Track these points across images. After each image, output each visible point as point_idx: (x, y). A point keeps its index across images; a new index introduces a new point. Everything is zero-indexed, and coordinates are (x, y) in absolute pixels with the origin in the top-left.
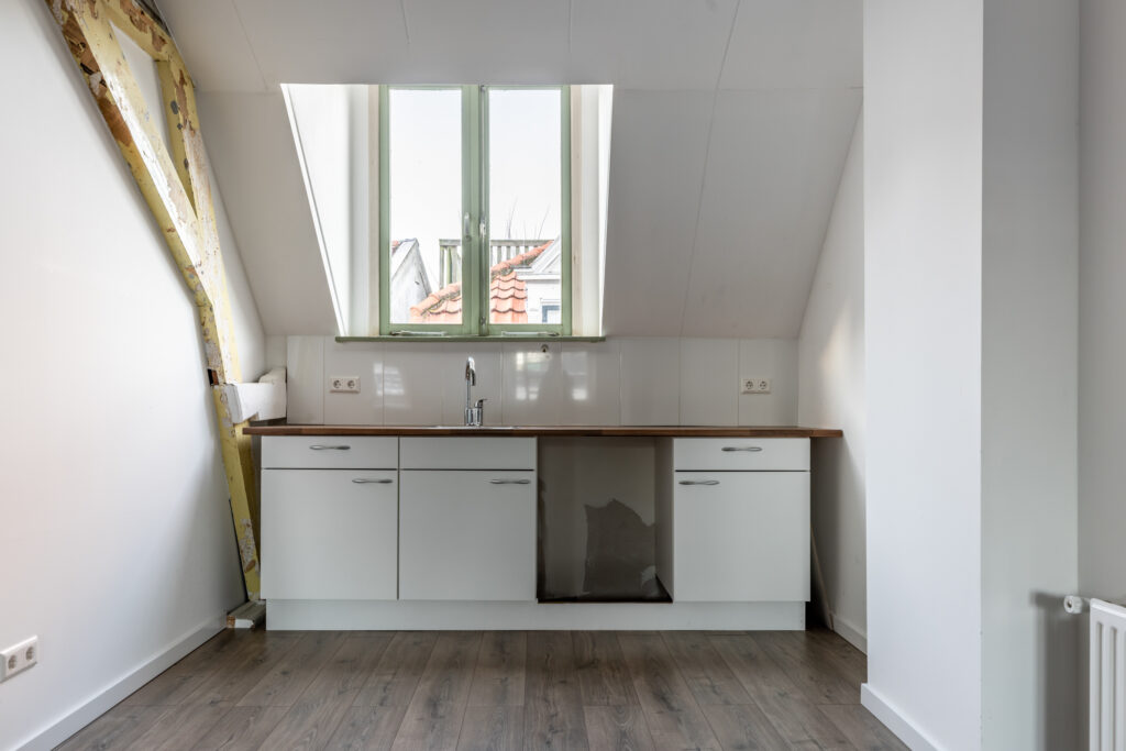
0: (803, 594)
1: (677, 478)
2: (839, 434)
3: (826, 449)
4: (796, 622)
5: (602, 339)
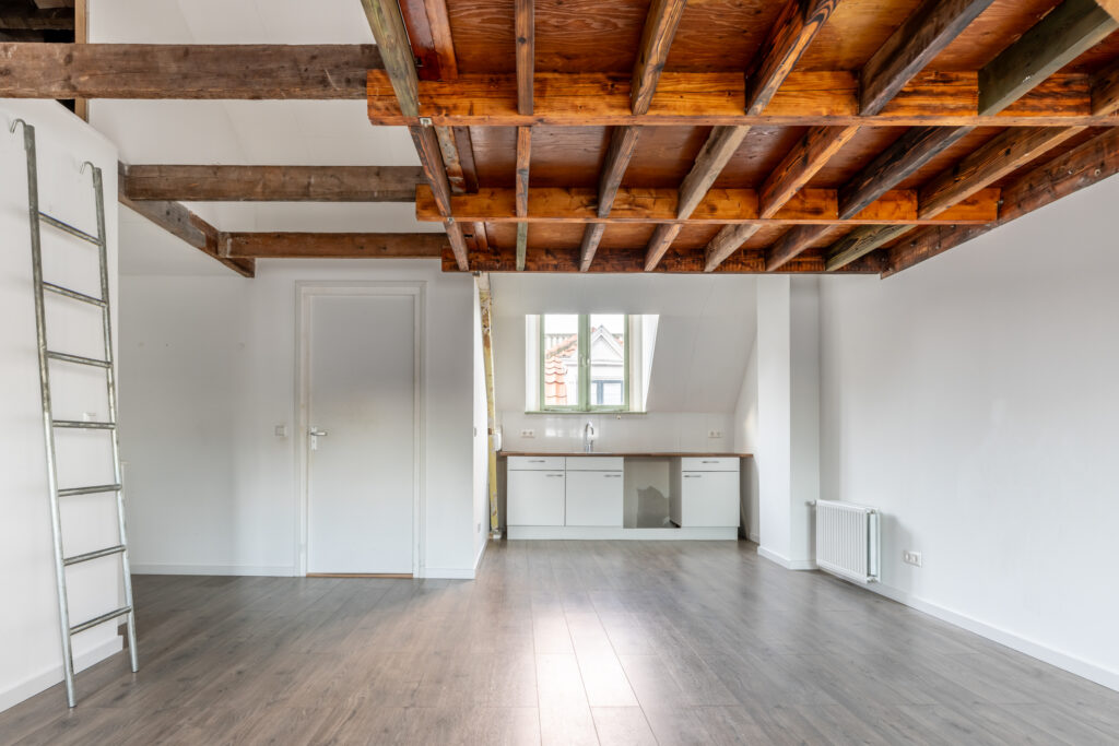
0: (737, 524)
1: (683, 474)
2: (752, 456)
3: (746, 462)
4: (734, 536)
5: (646, 413)
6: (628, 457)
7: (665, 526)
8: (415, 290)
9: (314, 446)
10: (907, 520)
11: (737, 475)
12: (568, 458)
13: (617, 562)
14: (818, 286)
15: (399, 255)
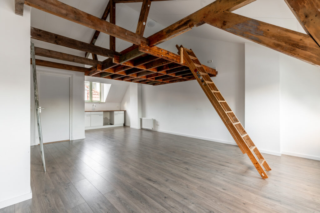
0: (124, 123)
1: (114, 114)
3: (125, 112)
4: (123, 125)
5: (105, 103)
6: (104, 111)
7: (109, 125)
8: (70, 76)
9: (40, 111)
10: (157, 120)
11: (124, 114)
12: (92, 112)
13: (102, 132)
14: (141, 85)
15: (75, 70)
